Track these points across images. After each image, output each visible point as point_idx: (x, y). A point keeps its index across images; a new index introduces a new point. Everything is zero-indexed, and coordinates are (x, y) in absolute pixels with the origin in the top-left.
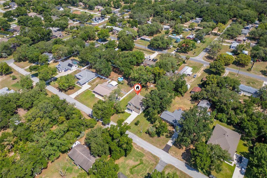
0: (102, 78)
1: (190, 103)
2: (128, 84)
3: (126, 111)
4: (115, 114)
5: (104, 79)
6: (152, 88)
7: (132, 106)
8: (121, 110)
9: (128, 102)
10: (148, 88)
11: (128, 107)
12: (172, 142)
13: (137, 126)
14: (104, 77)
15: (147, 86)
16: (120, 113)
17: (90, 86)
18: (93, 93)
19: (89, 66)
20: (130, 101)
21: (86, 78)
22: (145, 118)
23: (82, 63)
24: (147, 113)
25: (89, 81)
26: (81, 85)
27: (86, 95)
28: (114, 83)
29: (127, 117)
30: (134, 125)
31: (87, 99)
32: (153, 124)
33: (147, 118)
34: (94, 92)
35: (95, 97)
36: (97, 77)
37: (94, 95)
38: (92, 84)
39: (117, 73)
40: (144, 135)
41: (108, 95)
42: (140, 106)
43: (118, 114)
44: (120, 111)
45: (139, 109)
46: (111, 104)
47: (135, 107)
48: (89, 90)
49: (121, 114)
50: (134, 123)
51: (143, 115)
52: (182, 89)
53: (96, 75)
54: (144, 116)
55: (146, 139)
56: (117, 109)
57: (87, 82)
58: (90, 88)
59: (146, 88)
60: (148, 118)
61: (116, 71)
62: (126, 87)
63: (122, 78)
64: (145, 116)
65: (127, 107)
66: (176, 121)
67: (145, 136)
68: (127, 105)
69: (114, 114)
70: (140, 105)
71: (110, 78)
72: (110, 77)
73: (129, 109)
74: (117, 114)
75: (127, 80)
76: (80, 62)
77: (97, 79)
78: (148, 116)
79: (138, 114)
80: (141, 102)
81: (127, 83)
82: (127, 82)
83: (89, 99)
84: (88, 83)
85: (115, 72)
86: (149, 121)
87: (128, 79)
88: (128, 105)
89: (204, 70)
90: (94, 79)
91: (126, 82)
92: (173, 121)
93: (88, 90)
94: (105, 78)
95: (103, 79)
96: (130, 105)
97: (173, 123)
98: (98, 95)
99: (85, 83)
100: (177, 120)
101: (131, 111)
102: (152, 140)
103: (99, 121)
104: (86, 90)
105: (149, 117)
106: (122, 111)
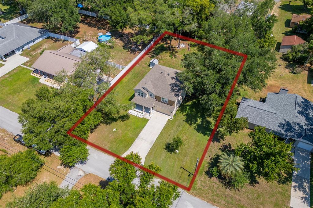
0: (58, 40)
1: (289, 74)
2: (125, 47)
3: (133, 112)
4: (102, 124)
5: (64, 41)
6: (183, 49)
7: (147, 96)
8: (118, 112)
9: (137, 88)
10: (176, 52)
11: (137, 99)
12: (306, 198)
13: (173, 153)
14: (62, 37)
15: (172, 47)
16: (115, 120)
17: (26, 59)
18: (35, 75)
19: (27, 18)
20: (141, 82)
21: (14, 40)
22: (191, 125)
23: (11, 14)
24: (191, 111)
25: (23, 47)
26: (2, 59)
27: (15, 81)
28: (90, 46)
29: (138, 130)
30: (165, 153)
31: (15, 92)
32: (218, 141)
33: (196, 125)
34: (36, 71)
35: (40, 83)
36: (46, 39)
37: (36, 79)
38: (32, 53)
39: (94, 26)
40: (205, 182)
41: (71, 71)
42: (173, 93)
43: (110, 123)
44: (116, 115)
45: (171, 103)
46: (81, 97)
47: (158, 99)
48: (24, 68)
49: (119, 123)
50: (163, 145)
51: (183, 117)
52: (265, 41)
53: (41, 34)
54: (187, 121)
55: (217, 199)
56: (107, 109)
57: (18, 49)
58: (27, 62)
59: (170, 50)
60: (199, 126)
61: (92, 23)
62: (120, 54)
63: (109, 34)
64: (190, 119)
65: (134, 100)
66: (289, 124)
67: (210, 187)
68: (134, 96)
69: (97, 126)
70: (173, 90)
71: (79, 38)
72: (77, 36)
73: (139, 107)
74: (107, 123)
75: (121, 40)
76: (5, 12)
77: (45, 42)
78: (197, 121)
79: (169, 117)
80: (174, 81)
81: (123, 44)
82: (121, 42)
83: (21, 90)
84: (20, 52)
85: (90, 24)
86: (205, 134)
87: (123, 36)
88: (136, 95)
89: (279, 7)
90: (36, 42)
91: (119, 43)
92: (281, 125)
93: (20, 69)
94: (66, 38)
95: (61, 42)
96: (142, 94)
97: (283, 132)
98: (47, 78)
99: (13, 52)
100: (291, 121)
101: (147, 110)
102: (237, 197)
103: (51, 153)
104: (15, 69)
105: (202, 122)
106: (122, 113)
